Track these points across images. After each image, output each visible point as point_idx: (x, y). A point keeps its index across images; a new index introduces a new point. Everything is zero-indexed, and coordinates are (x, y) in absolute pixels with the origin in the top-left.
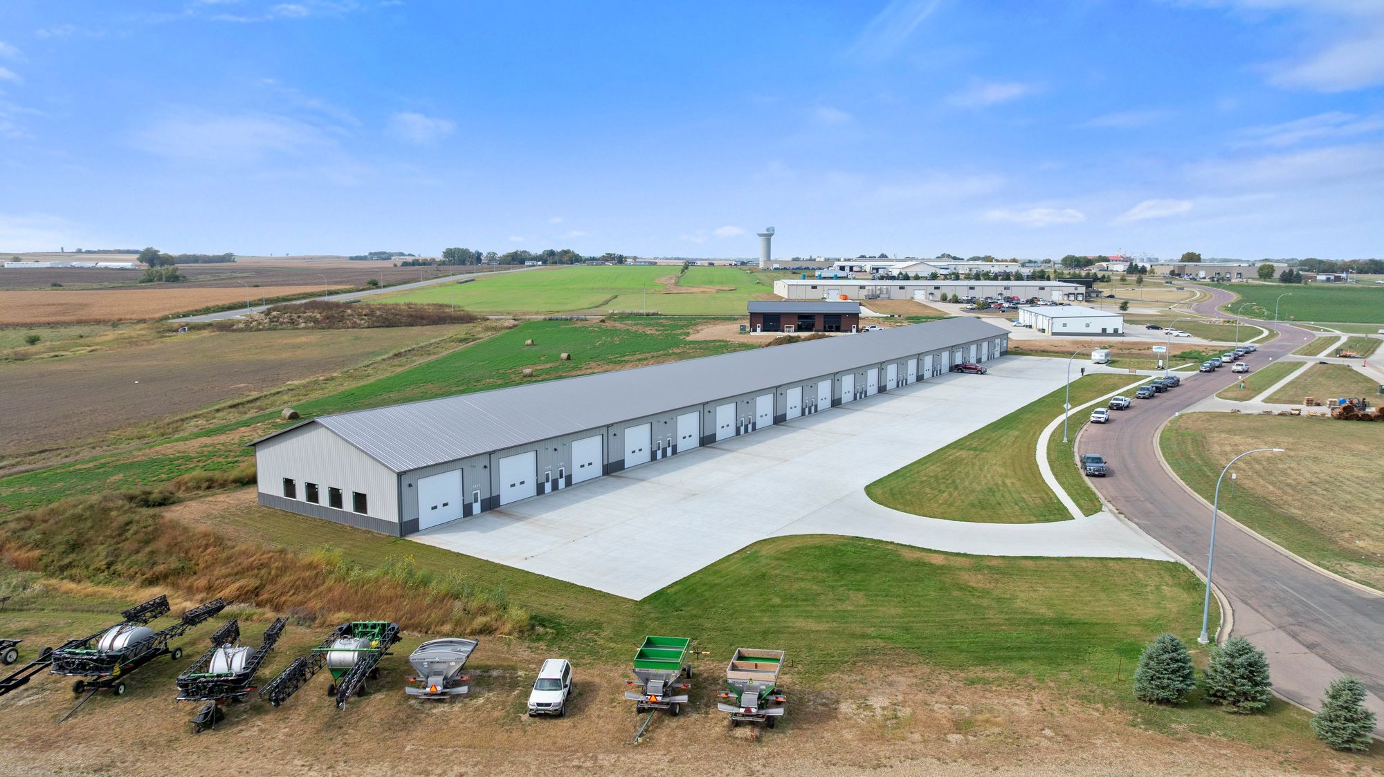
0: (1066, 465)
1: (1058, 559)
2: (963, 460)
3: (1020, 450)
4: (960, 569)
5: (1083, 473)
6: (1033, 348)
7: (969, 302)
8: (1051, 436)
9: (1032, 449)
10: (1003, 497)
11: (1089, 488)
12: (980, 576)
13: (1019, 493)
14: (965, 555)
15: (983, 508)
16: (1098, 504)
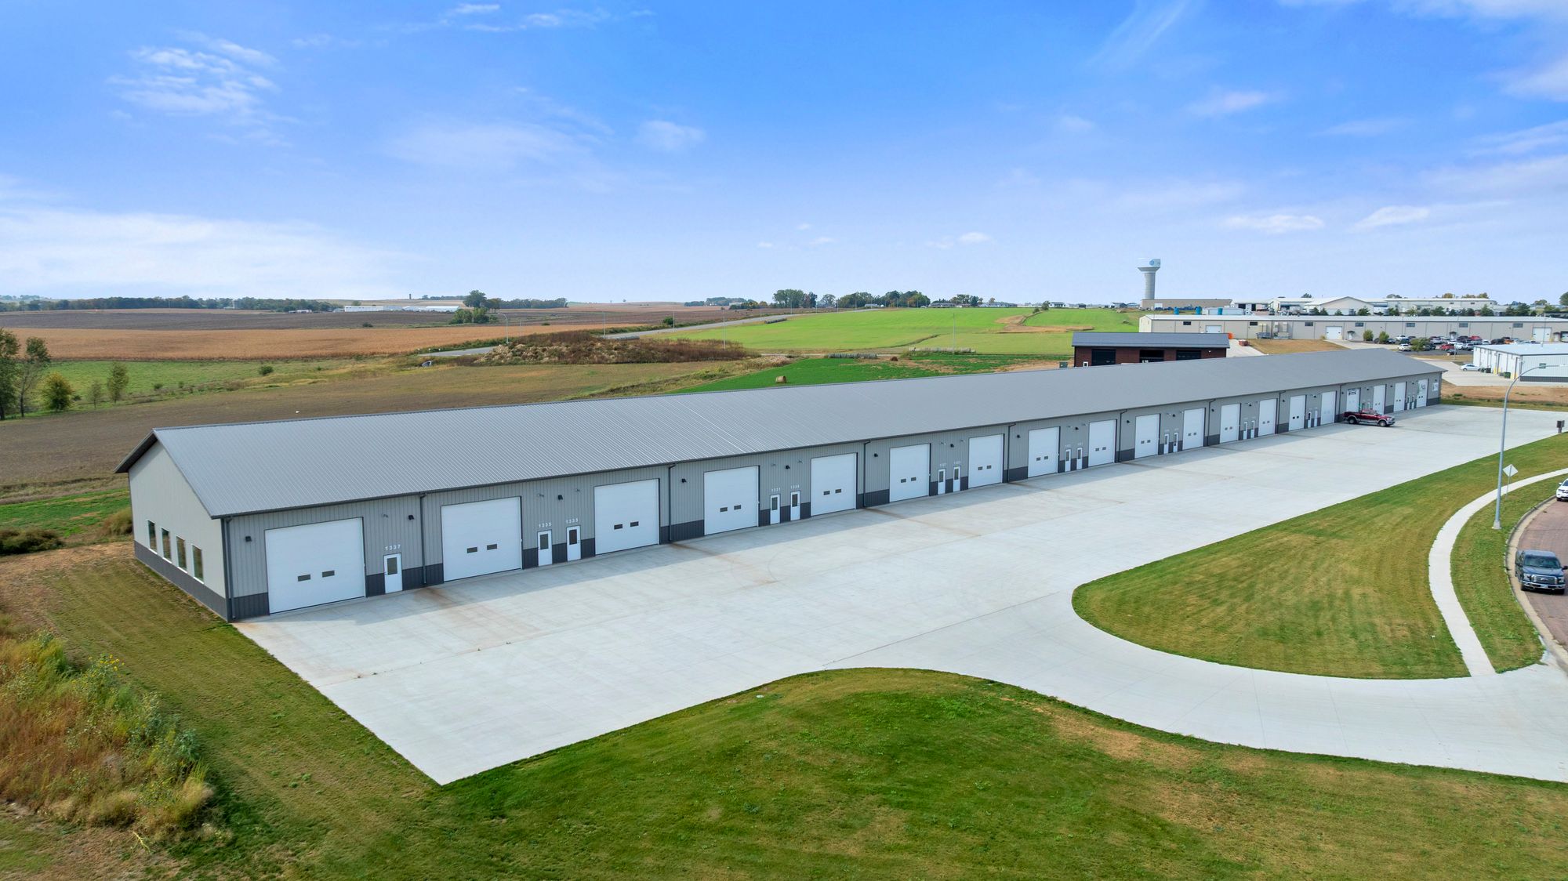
0: (1487, 569)
1: (1399, 769)
2: (1290, 549)
3: (1404, 539)
4: (1159, 775)
5: (1516, 584)
6: (1484, 396)
7: (1405, 342)
8: (1472, 518)
9: (1427, 538)
10: (1333, 619)
11: (1521, 614)
12: (1195, 798)
13: (1369, 614)
14: (1190, 741)
15: (1282, 640)
16: (1532, 647)
